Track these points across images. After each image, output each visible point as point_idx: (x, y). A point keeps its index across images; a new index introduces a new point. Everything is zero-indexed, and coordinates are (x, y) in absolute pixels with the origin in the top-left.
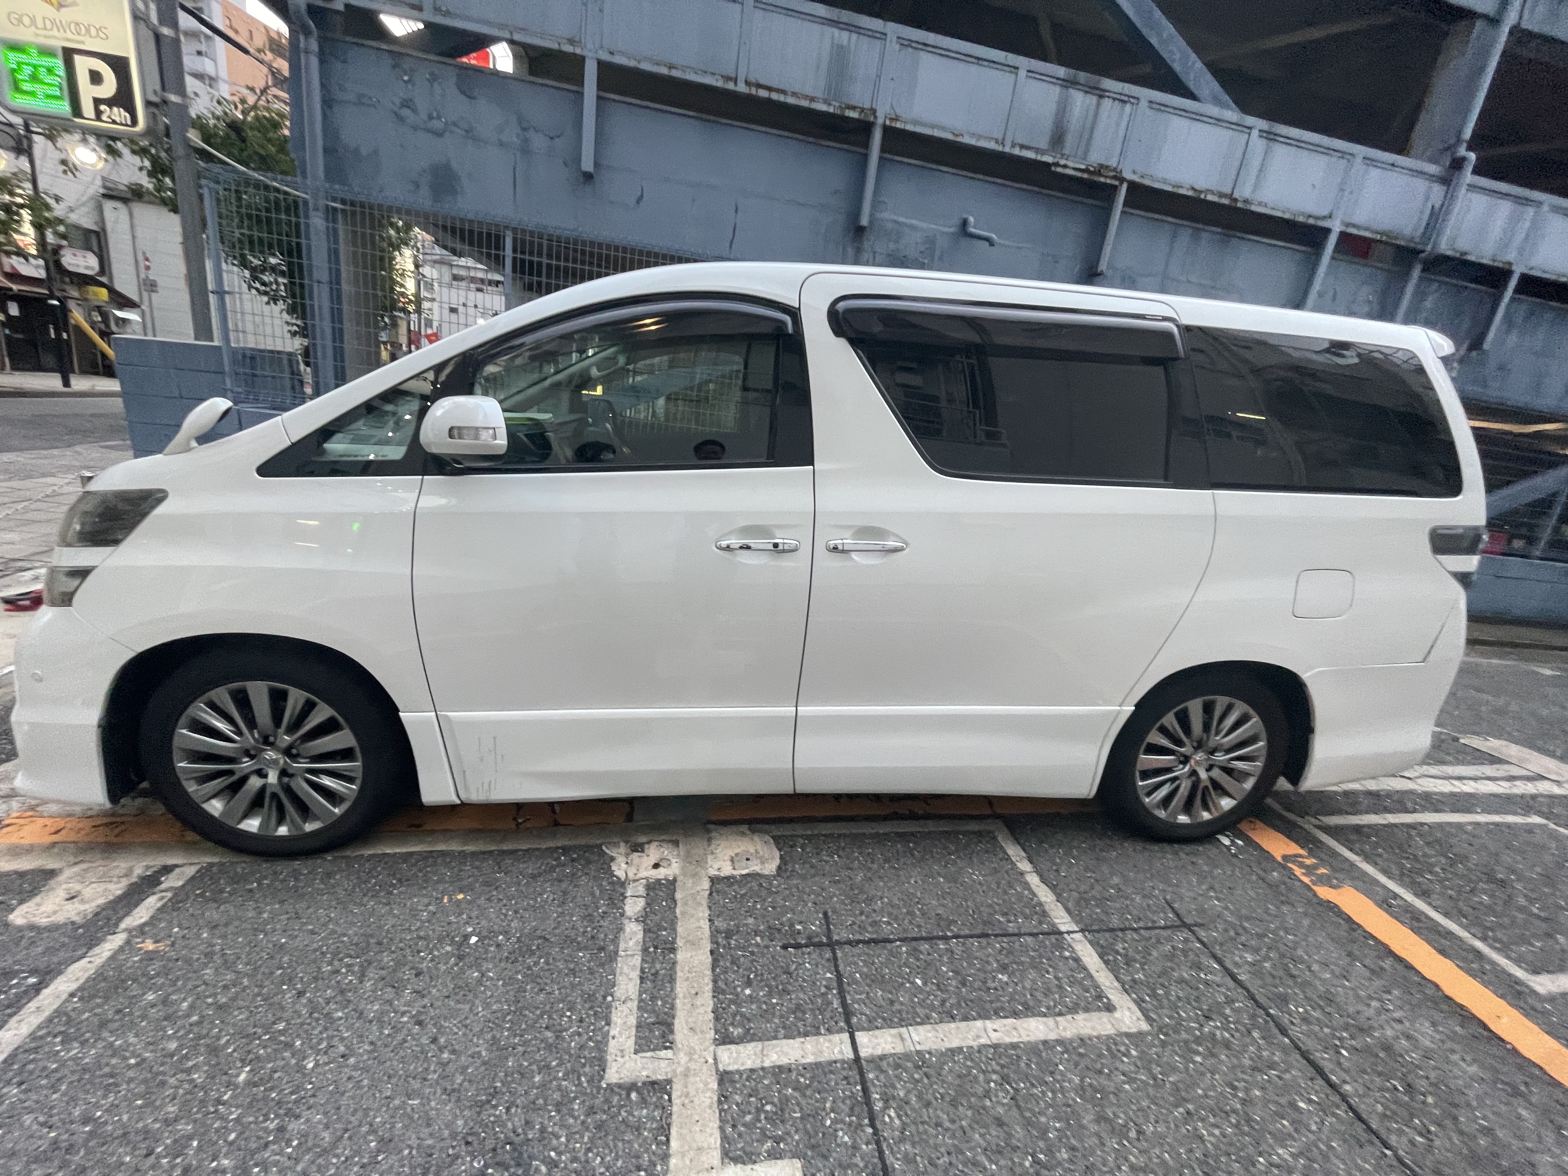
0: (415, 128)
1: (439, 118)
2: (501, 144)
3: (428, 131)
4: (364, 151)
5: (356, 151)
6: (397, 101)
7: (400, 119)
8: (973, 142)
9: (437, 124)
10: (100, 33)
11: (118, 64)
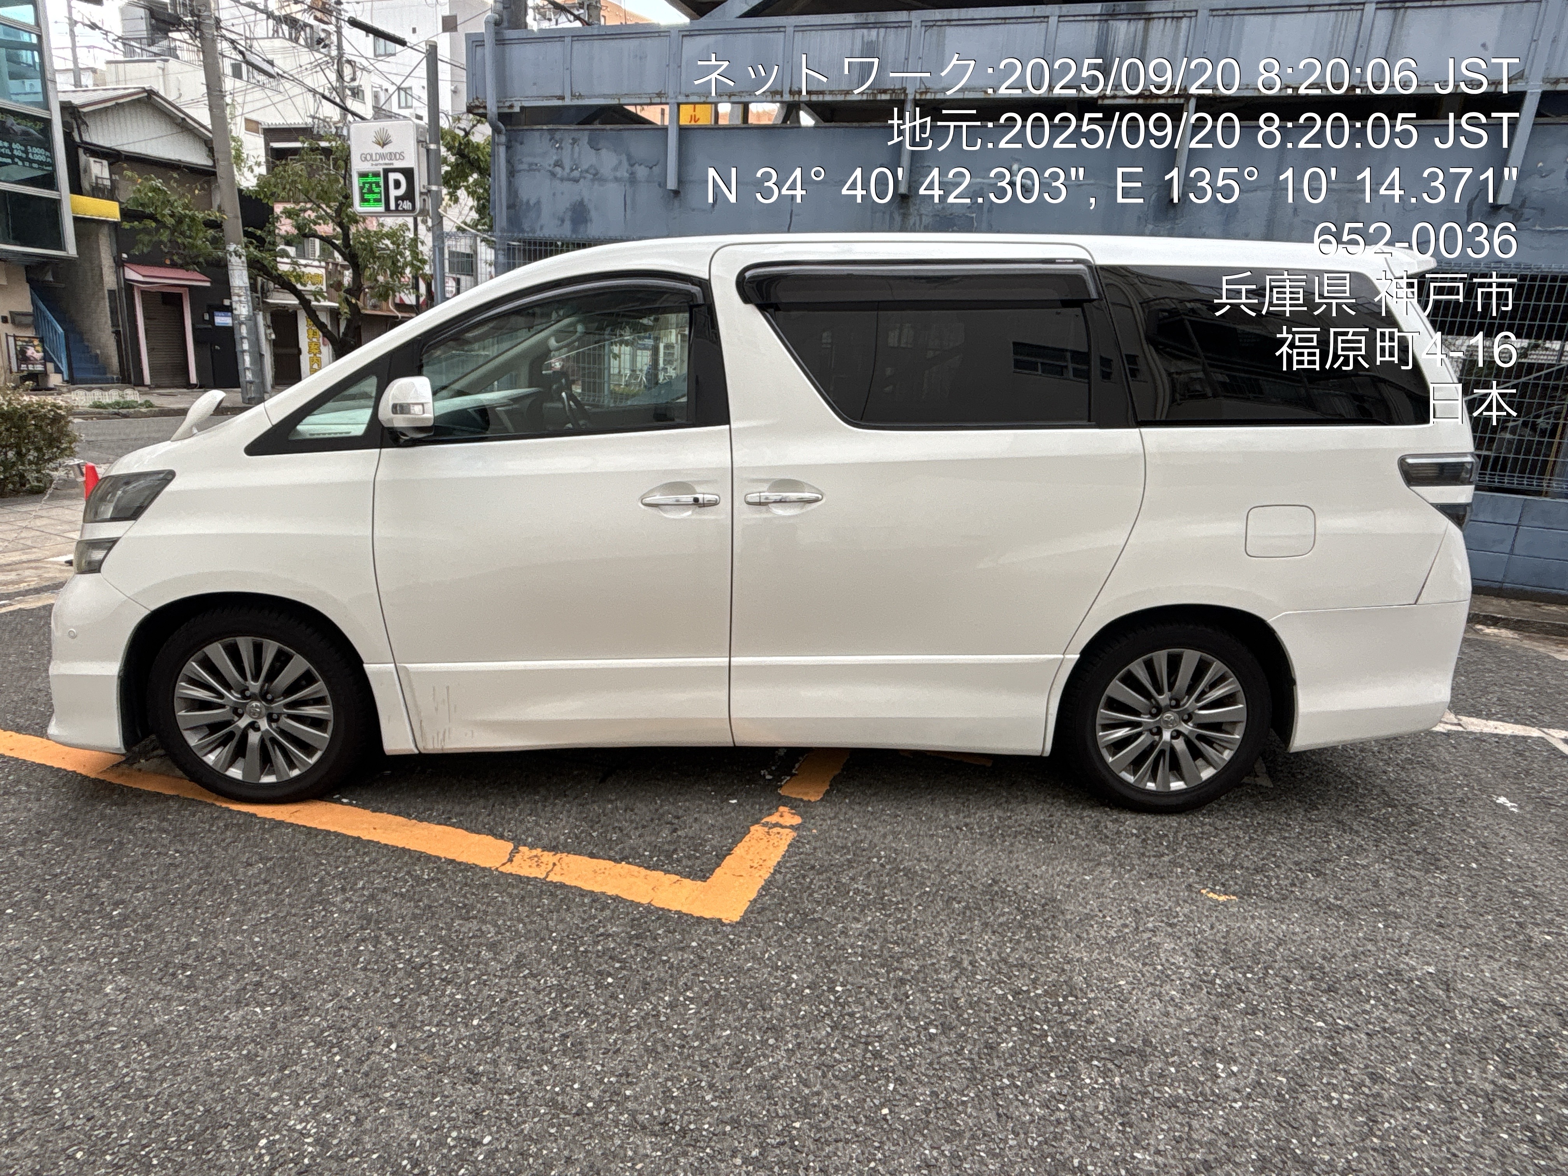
0: (562, 180)
1: (577, 169)
2: (617, 179)
3: (569, 180)
4: (532, 202)
5: (528, 202)
6: (552, 162)
7: (553, 174)
9: (576, 174)
10: (401, 156)
11: (408, 173)
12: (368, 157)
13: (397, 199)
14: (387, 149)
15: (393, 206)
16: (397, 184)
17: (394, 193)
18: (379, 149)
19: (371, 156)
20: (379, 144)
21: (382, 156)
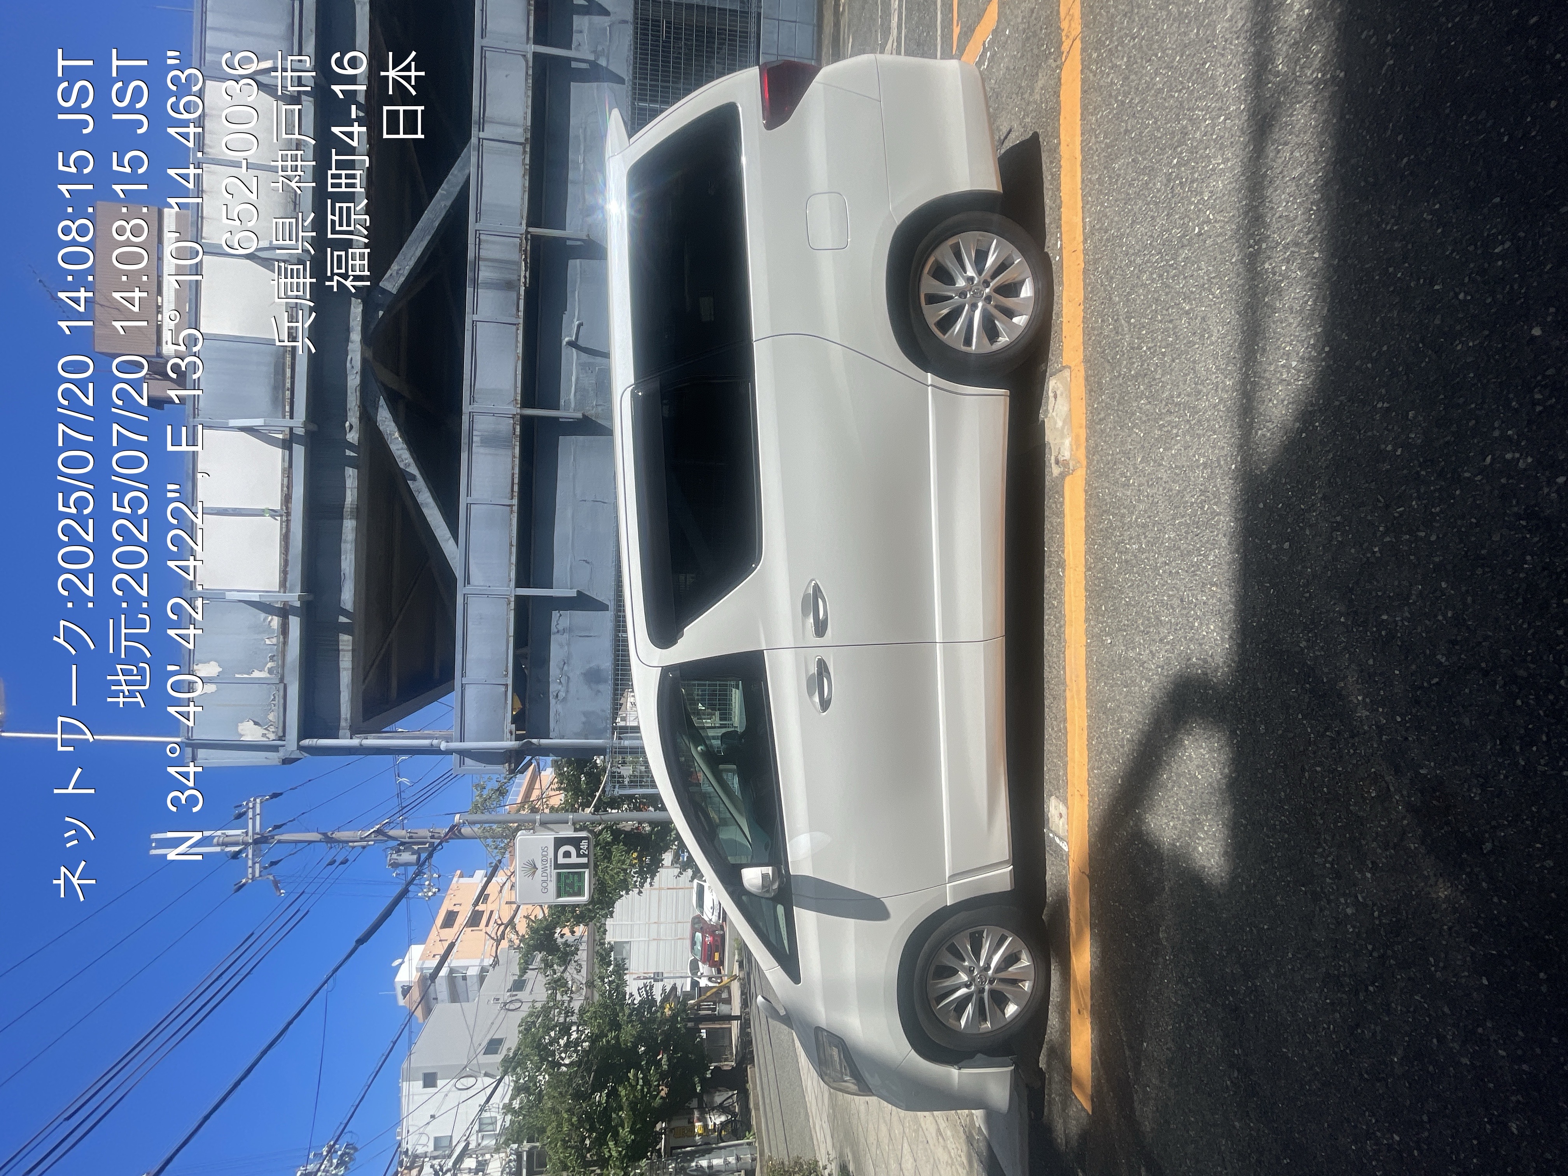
0: (567, 692)
2: (569, 644)
4: (584, 719)
5: (584, 723)
8: (520, 345)
10: (544, 849)
11: (559, 842)
12: (544, 885)
13: (579, 856)
14: (539, 865)
15: (584, 860)
16: (567, 854)
17: (574, 859)
18: (539, 872)
19: (544, 881)
20: (534, 873)
21: (544, 870)
